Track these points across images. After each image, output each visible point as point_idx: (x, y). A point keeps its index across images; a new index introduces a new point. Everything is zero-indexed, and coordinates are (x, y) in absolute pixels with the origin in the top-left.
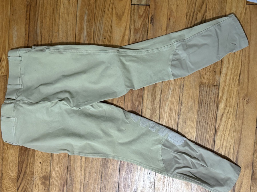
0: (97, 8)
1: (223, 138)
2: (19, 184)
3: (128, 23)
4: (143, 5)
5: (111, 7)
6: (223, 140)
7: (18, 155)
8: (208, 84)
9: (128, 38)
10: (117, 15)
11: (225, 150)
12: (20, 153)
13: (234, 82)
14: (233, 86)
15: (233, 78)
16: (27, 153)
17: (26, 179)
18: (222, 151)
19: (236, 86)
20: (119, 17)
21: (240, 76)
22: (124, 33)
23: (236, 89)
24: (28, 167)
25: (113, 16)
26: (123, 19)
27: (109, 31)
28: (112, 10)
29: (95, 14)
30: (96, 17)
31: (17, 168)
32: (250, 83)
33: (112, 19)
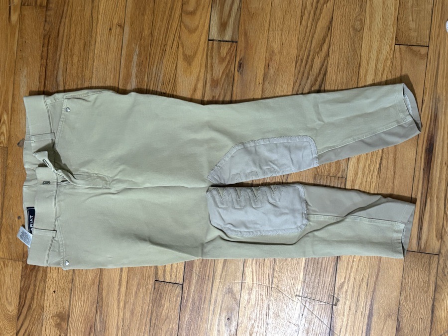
0: (154, 44)
1: (350, 266)
2: (20, 325)
3: (203, 70)
4: (226, 41)
5: (175, 43)
6: (349, 269)
7: (20, 278)
8: (329, 175)
9: (201, 93)
10: (185, 55)
11: (354, 286)
12: (23, 274)
13: (371, 173)
14: (369, 179)
15: (369, 165)
16: (34, 274)
17: (32, 316)
18: (348, 287)
19: (374, 180)
20: (189, 60)
21: (380, 164)
22: (196, 85)
23: (374, 184)
24: (35, 297)
25: (179, 57)
26: (194, 63)
27: (171, 82)
28: (178, 48)
29: (150, 53)
30: (151, 58)
31: (18, 298)
32: (397, 176)
33: (177, 63)
